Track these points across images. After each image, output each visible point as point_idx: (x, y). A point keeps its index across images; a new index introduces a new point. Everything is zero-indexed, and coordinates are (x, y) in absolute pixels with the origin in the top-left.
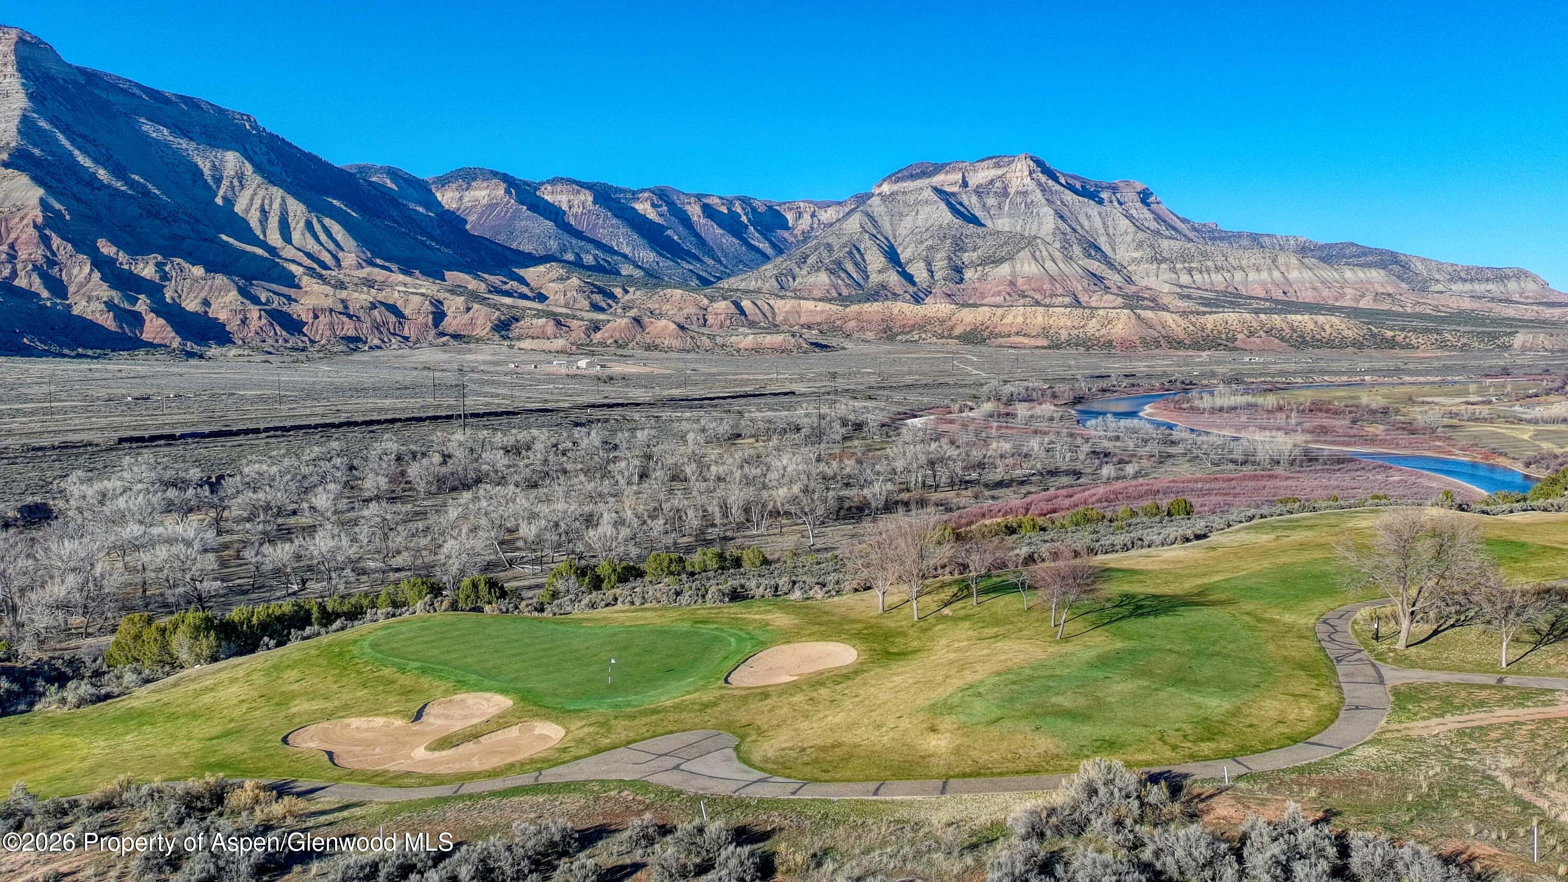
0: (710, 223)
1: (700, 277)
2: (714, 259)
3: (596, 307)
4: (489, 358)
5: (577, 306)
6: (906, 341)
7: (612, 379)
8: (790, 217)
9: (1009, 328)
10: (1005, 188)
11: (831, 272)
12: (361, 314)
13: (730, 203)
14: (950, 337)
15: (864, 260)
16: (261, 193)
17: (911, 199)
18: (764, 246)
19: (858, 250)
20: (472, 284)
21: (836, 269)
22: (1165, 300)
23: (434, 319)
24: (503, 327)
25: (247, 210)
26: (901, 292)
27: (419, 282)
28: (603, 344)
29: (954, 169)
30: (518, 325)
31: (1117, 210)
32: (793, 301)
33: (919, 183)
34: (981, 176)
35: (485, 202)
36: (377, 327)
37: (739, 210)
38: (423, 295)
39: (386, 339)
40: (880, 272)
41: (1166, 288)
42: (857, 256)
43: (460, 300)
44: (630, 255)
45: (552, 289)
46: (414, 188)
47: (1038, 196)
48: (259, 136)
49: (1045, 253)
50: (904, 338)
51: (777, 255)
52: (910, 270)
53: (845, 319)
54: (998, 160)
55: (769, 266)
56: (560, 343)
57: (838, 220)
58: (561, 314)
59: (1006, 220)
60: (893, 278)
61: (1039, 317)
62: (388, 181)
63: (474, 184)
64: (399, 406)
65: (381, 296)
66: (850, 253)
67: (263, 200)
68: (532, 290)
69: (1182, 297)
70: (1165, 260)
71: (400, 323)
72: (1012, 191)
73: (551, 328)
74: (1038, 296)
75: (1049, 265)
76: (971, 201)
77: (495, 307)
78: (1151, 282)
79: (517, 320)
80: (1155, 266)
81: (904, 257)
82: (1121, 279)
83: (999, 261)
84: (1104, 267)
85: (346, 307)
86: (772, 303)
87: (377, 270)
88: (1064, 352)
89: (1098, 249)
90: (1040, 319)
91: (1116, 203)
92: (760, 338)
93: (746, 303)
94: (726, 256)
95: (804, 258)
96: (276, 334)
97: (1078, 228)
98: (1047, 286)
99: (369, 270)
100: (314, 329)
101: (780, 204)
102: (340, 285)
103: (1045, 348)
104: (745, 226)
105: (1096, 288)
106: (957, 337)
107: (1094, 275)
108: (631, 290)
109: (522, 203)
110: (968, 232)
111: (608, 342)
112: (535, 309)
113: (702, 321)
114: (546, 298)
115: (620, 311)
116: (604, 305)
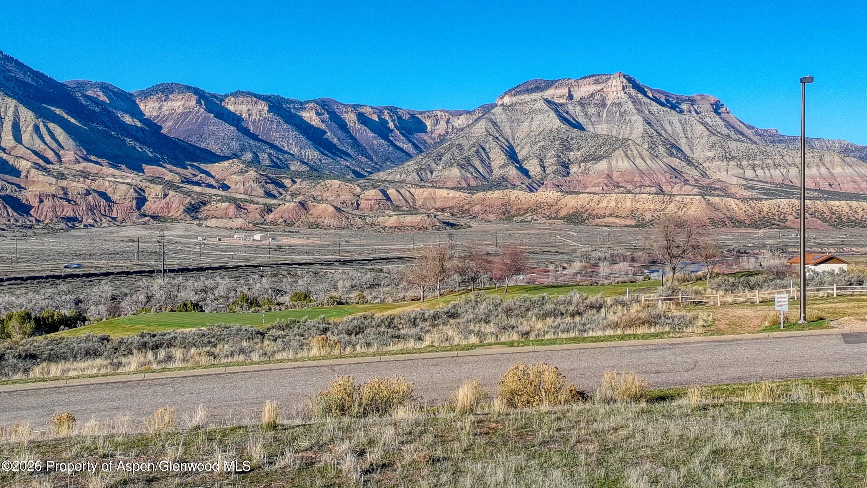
0: (364, 128)
1: (355, 172)
2: (366, 157)
3: (269, 194)
4: (183, 233)
5: (254, 193)
6: (521, 221)
7: (281, 248)
8: (429, 123)
9: (604, 211)
10: (603, 100)
11: (462, 167)
12: (78, 199)
13: (380, 112)
14: (556, 218)
15: (488, 158)
17: (527, 108)
18: (407, 147)
19: (483, 149)
21: (466, 165)
22: (733, 190)
23: (137, 203)
24: (193, 210)
26: (518, 183)
27: (126, 174)
28: (275, 223)
29: (562, 85)
30: (206, 208)
31: (693, 119)
32: (430, 189)
33: (534, 96)
34: (584, 90)
35: (180, 110)
36: (90, 209)
37: (388, 118)
38: (128, 184)
39: (98, 219)
40: (501, 167)
41: (734, 181)
42: (483, 154)
43: (159, 189)
44: (298, 154)
45: (234, 180)
46: (121, 99)
47: (630, 107)
49: (635, 152)
50: (520, 219)
51: (418, 154)
52: (526, 166)
53: (471, 204)
54: (597, 78)
55: (411, 163)
56: (239, 222)
57: (468, 126)
58: (241, 200)
59: (604, 126)
60: (512, 172)
61: (628, 202)
62: (101, 94)
63: (171, 96)
64: (111, 264)
65: (94, 186)
66: (477, 152)
68: (217, 181)
69: (747, 187)
70: (733, 158)
71: (110, 206)
72: (609, 102)
73: (232, 210)
74: (629, 187)
75: (639, 162)
76: (576, 111)
77: (188, 194)
78: (722, 175)
79: (205, 204)
80: (725, 163)
81: (521, 155)
82: (697, 174)
83: (598, 159)
84: (683, 163)
85: (66, 194)
86: (412, 190)
87: (92, 164)
88: (647, 229)
89: (678, 149)
90: (629, 204)
91: (693, 113)
92: (402, 219)
93: (391, 192)
94: (376, 155)
95: (440, 156)
96: (8, 215)
97: (663, 132)
98: (637, 179)
99: (84, 164)
100: (40, 210)
101: (421, 113)
102: (62, 176)
103: (633, 226)
104: (392, 131)
105: (677, 180)
106: (562, 218)
107: (675, 170)
108: (298, 181)
109: (211, 112)
110: (573, 135)
111: (279, 221)
112: (219, 196)
113: (355, 205)
114: (229, 188)
115: (289, 197)
116: (275, 192)
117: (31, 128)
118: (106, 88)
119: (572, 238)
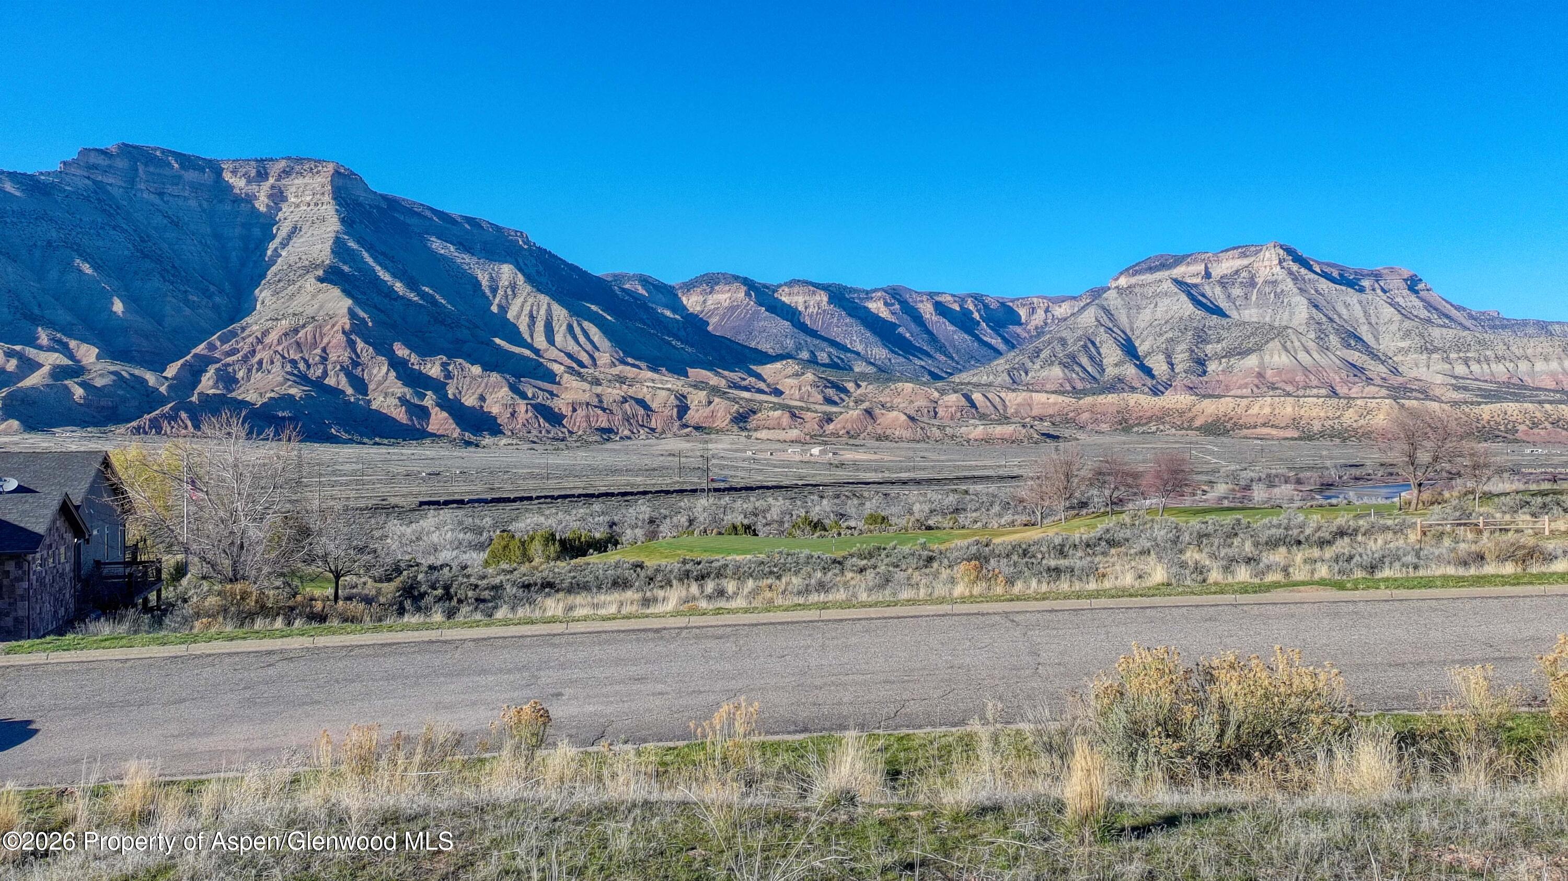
0: (942, 319)
1: (931, 374)
2: (945, 355)
3: (829, 401)
4: (729, 447)
5: (811, 400)
6: (1143, 433)
7: (843, 464)
8: (1023, 313)
9: (1255, 419)
10: (1252, 278)
11: (1065, 366)
12: (614, 407)
13: (962, 300)
14: (1190, 428)
15: (1099, 354)
16: (531, 300)
17: (1149, 291)
18: (996, 341)
19: (1093, 343)
20: (714, 380)
21: (1069, 362)
22: (1436, 391)
23: (678, 412)
24: (741, 419)
25: (518, 316)
26: (1138, 385)
27: (665, 378)
28: (836, 435)
29: (1195, 261)
30: (756, 417)
31: (1379, 300)
32: (1024, 394)
33: (1159, 275)
34: (1225, 266)
35: (726, 304)
36: (627, 419)
37: (971, 307)
38: (669, 390)
39: (635, 431)
40: (1116, 365)
41: (1438, 379)
42: (1092, 349)
43: (702, 395)
44: (863, 353)
45: (788, 385)
46: (662, 294)
47: (1289, 285)
48: (530, 249)
49: (1297, 344)
50: (1140, 429)
51: (1009, 351)
52: (1149, 362)
53: (1078, 411)
54: (1244, 250)
55: (1001, 361)
56: (794, 433)
57: (1073, 315)
58: (796, 407)
59: (1254, 311)
60: (1130, 371)
61: (1288, 408)
62: (640, 288)
63: (717, 288)
64: (649, 482)
65: (631, 392)
66: (1085, 346)
67: (532, 307)
68: (768, 386)
69: (1456, 388)
70: (1436, 350)
71: (648, 416)
72: (1259, 280)
73: (786, 419)
74: (1289, 388)
75: (1302, 356)
76: (1215, 293)
77: (735, 400)
78: (1420, 373)
79: (754, 413)
80: (1424, 356)
81: (1142, 349)
82: (1385, 370)
83: (1245, 353)
84: (1365, 357)
85: (600, 401)
86: (1003, 395)
87: (629, 368)
88: (1317, 443)
89: (1359, 339)
90: (1289, 409)
91: (1378, 291)
92: (990, 429)
93: (977, 397)
94: (957, 352)
95: (1038, 352)
96: (540, 425)
97: (1335, 316)
98: (1300, 378)
99: (621, 367)
100: (573, 420)
101: (1013, 301)
102: (596, 382)
103: (1296, 439)
104: (979, 323)
105: (1356, 379)
106: (1198, 429)
107: (1354, 366)
108: (863, 384)
109: (761, 305)
110: (1212, 324)
111: (841, 433)
112: (771, 403)
113: (932, 413)
114: (781, 393)
115: (851, 404)
116: (836, 399)
117: (564, 327)
118: (645, 281)
119: (1212, 453)
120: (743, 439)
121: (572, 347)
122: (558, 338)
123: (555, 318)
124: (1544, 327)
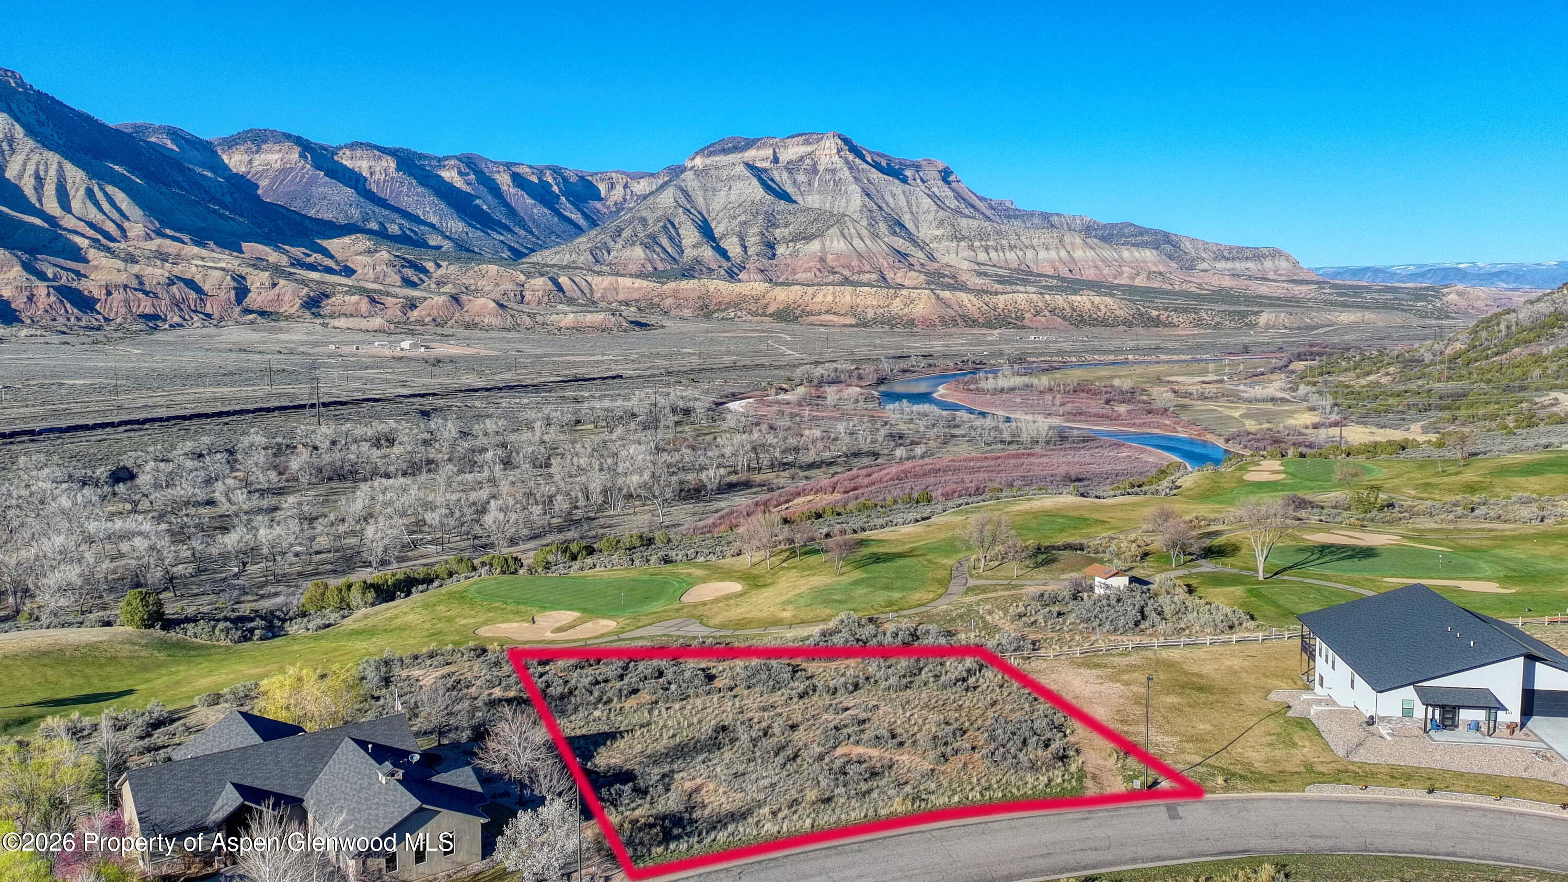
0: (521, 192)
1: (511, 249)
2: (525, 229)
3: (408, 283)
4: (305, 338)
5: (388, 281)
6: (722, 319)
7: (439, 361)
8: (602, 187)
9: (819, 307)
10: (815, 165)
11: (646, 246)
12: (159, 290)
13: (540, 172)
14: (764, 315)
15: (678, 235)
16: (35, 158)
17: (724, 174)
18: (576, 217)
19: (673, 224)
20: (273, 257)
21: (651, 243)
22: (964, 277)
23: (237, 295)
24: (313, 304)
25: (21, 176)
26: (715, 267)
27: (216, 255)
28: (421, 322)
29: (764, 146)
30: (329, 301)
31: (919, 190)
32: (610, 278)
33: (731, 157)
34: (791, 152)
35: (278, 165)
36: (177, 304)
37: (550, 180)
38: (223, 269)
39: (187, 317)
40: (694, 246)
41: (965, 265)
42: (672, 230)
43: (264, 275)
44: (438, 225)
45: (359, 262)
46: (197, 149)
47: (846, 174)
48: (25, 93)
49: (853, 231)
50: (720, 315)
51: (590, 228)
52: (724, 244)
53: (662, 297)
54: (808, 137)
55: (583, 239)
56: (377, 322)
57: (652, 193)
58: (375, 291)
59: (816, 197)
60: (707, 253)
61: (847, 296)
62: (168, 142)
63: (264, 146)
65: (177, 270)
66: (665, 227)
67: (37, 166)
68: (337, 263)
69: (980, 274)
70: (963, 238)
71: (201, 300)
72: (821, 168)
73: (364, 305)
74: (847, 273)
75: (857, 242)
76: (782, 178)
77: (303, 282)
78: (951, 259)
79: (327, 297)
80: (955, 244)
81: (718, 231)
82: (923, 256)
83: (809, 238)
84: (908, 244)
85: (141, 283)
86: (589, 278)
87: (168, 242)
88: (870, 330)
89: (902, 226)
90: (850, 299)
91: (919, 181)
92: (580, 317)
93: (563, 280)
94: (538, 227)
95: (619, 232)
96: (67, 312)
97: (884, 204)
98: (855, 263)
99: (159, 241)
100: (108, 306)
101: (592, 175)
102: (131, 259)
103: (854, 326)
104: (558, 197)
105: (901, 265)
106: (771, 315)
107: (899, 252)
108: (444, 264)
109: (319, 169)
110: (780, 209)
111: (427, 320)
112: (346, 285)
113: (519, 297)
114: (353, 272)
115: (433, 286)
116: (416, 279)
117: (82, 191)
118: (174, 133)
120: (318, 327)
121: (93, 214)
122: (76, 205)
123: (69, 181)
124: (1045, 216)
